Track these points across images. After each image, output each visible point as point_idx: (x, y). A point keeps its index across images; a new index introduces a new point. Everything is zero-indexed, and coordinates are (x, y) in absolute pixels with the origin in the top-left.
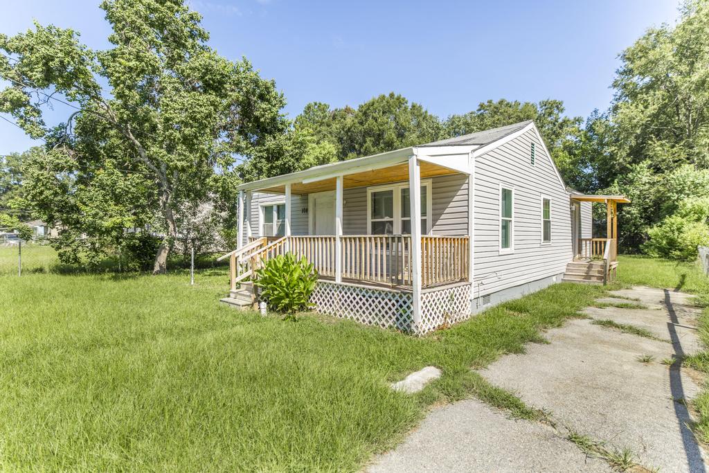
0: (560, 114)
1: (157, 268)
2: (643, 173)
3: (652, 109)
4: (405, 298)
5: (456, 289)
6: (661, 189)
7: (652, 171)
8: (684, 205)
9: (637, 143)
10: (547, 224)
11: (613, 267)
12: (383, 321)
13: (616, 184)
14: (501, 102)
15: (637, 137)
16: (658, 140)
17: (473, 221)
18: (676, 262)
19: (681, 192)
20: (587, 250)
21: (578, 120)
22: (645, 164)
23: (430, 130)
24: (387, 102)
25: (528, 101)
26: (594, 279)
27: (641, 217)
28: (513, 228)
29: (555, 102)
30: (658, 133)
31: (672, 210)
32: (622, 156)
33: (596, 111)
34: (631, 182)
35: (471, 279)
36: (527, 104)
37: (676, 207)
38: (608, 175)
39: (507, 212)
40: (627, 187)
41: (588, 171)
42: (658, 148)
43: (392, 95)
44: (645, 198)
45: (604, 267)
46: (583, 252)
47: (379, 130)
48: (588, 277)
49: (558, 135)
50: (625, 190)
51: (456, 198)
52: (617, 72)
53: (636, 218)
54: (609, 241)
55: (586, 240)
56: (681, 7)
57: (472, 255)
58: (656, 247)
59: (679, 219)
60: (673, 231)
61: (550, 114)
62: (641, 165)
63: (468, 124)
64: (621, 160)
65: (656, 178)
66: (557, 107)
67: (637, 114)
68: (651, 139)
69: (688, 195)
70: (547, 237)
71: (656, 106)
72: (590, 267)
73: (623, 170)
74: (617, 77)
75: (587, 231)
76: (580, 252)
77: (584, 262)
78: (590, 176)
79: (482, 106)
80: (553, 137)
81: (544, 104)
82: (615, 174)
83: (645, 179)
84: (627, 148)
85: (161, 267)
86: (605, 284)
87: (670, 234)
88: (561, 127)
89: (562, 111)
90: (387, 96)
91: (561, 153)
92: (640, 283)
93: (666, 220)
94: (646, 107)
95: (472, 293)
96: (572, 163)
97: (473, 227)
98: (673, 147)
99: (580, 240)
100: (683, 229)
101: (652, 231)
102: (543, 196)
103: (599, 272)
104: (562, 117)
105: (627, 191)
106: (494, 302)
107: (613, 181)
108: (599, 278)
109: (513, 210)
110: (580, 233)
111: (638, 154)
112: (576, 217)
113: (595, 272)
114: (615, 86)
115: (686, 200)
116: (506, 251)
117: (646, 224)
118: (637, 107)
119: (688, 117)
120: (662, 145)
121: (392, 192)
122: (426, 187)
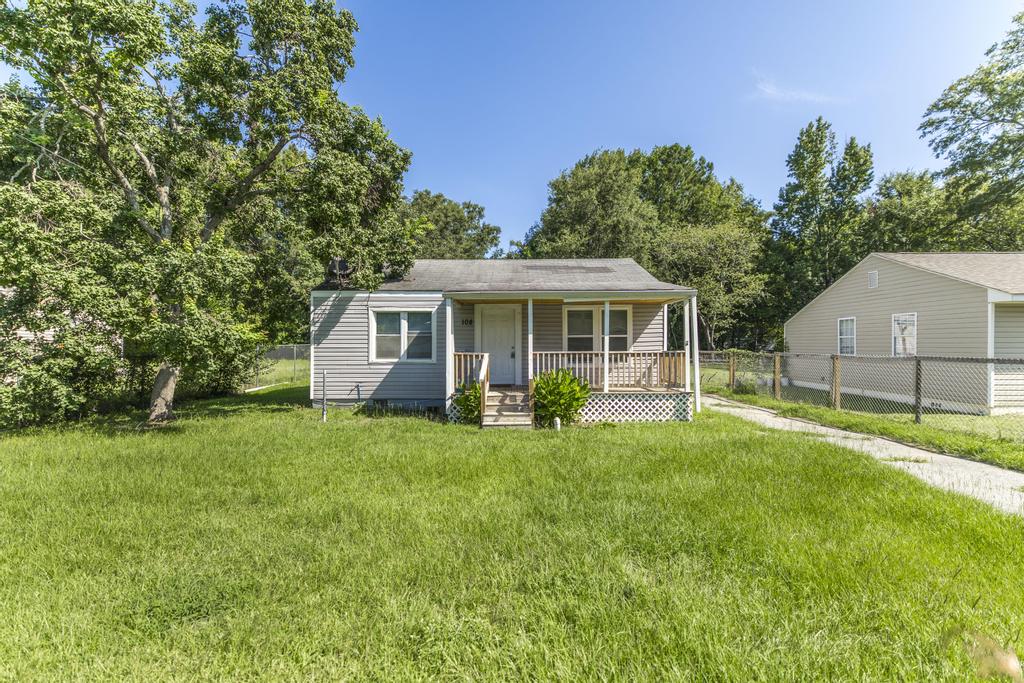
121: (591, 312)
122: (626, 311)
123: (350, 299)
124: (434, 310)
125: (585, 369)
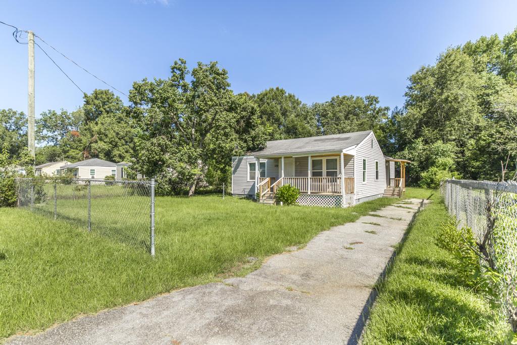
0: (377, 104)
1: (191, 193)
2: (419, 145)
3: (424, 111)
4: (338, 197)
5: (352, 195)
6: (428, 153)
7: (424, 143)
8: (438, 161)
9: (417, 128)
10: (377, 172)
11: (403, 191)
12: (330, 206)
13: (406, 150)
14: (344, 98)
15: (417, 125)
16: (426, 127)
17: (355, 172)
18: (432, 190)
19: (437, 154)
20: (393, 184)
21: (387, 109)
22: (420, 139)
23: (303, 113)
24: (275, 93)
25: (358, 96)
26: (396, 196)
27: (419, 167)
28: (366, 174)
29: (374, 97)
30: (427, 124)
31: (433, 164)
32: (410, 135)
33: (396, 108)
34: (414, 149)
35: (355, 192)
36: (358, 98)
37: (434, 162)
38: (403, 144)
39: (364, 168)
40: (412, 151)
41: (393, 141)
42: (426, 131)
43: (277, 89)
44: (421, 157)
45: (399, 190)
46: (391, 184)
47: (271, 111)
48: (393, 195)
49: (376, 118)
50: (411, 153)
51: (349, 164)
52: (408, 87)
53: (416, 168)
54: (401, 179)
55: (392, 179)
56: (438, 58)
57: (355, 184)
58: (425, 183)
59: (435, 169)
60: (432, 175)
61: (371, 104)
62: (418, 140)
63: (325, 110)
64: (409, 137)
65: (426, 147)
66: (375, 101)
67: (416, 113)
68: (423, 127)
69: (440, 156)
70: (377, 178)
71: (425, 110)
72: (394, 191)
73: (411, 142)
74: (407, 90)
75: (392, 175)
76: (389, 185)
77: (391, 189)
78: (394, 144)
79: (333, 99)
80: (373, 119)
81: (368, 98)
82: (406, 144)
83: (420, 147)
84: (412, 130)
85: (193, 193)
86: (400, 197)
87: (431, 176)
88: (378, 113)
89: (378, 102)
90: (275, 89)
91: (378, 131)
92: (414, 197)
93: (430, 169)
94: (421, 110)
95: (355, 197)
96: (384, 137)
97: (355, 174)
98: (434, 131)
99: (390, 179)
100: (437, 174)
101: (423, 174)
102: (376, 161)
103: (398, 193)
104: (378, 106)
105: (412, 153)
106: (361, 201)
107: (405, 147)
108: (398, 195)
109: (366, 167)
110: (389, 176)
111: (417, 134)
112: (388, 168)
113: (396, 193)
114: (406, 96)
115: (439, 159)
116: (364, 183)
117: (422, 171)
118: (417, 109)
119: (441, 116)
120: (428, 130)
121: (322, 160)
122: (336, 159)
123: (242, 159)
124: (266, 162)
125: (319, 185)
